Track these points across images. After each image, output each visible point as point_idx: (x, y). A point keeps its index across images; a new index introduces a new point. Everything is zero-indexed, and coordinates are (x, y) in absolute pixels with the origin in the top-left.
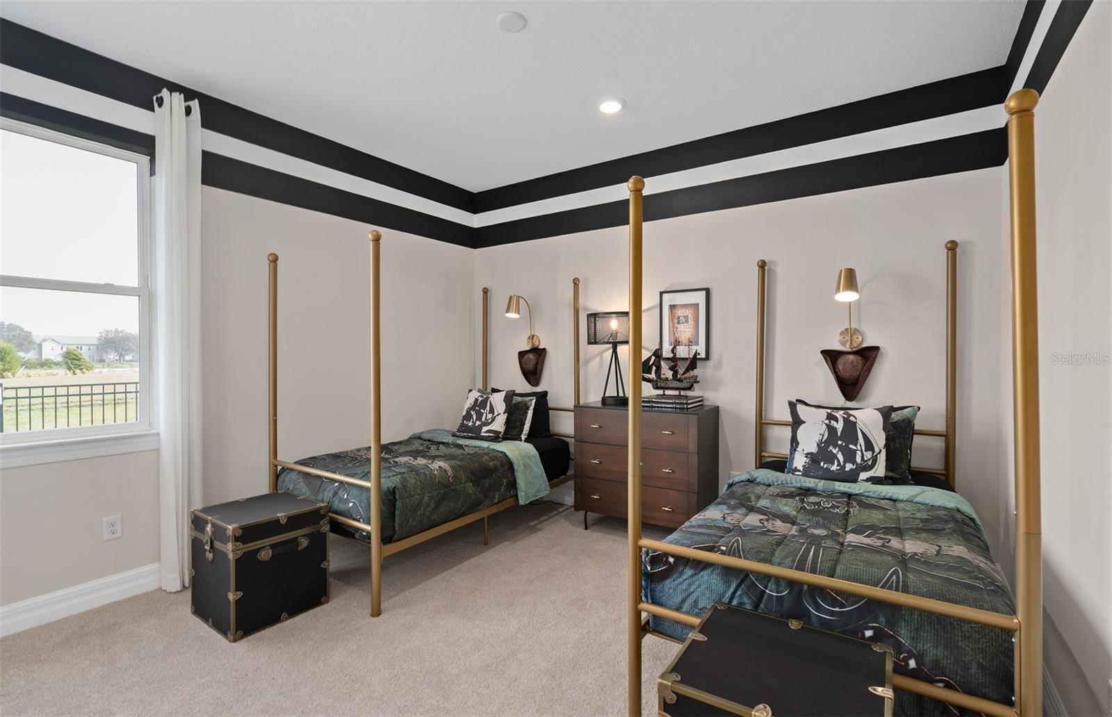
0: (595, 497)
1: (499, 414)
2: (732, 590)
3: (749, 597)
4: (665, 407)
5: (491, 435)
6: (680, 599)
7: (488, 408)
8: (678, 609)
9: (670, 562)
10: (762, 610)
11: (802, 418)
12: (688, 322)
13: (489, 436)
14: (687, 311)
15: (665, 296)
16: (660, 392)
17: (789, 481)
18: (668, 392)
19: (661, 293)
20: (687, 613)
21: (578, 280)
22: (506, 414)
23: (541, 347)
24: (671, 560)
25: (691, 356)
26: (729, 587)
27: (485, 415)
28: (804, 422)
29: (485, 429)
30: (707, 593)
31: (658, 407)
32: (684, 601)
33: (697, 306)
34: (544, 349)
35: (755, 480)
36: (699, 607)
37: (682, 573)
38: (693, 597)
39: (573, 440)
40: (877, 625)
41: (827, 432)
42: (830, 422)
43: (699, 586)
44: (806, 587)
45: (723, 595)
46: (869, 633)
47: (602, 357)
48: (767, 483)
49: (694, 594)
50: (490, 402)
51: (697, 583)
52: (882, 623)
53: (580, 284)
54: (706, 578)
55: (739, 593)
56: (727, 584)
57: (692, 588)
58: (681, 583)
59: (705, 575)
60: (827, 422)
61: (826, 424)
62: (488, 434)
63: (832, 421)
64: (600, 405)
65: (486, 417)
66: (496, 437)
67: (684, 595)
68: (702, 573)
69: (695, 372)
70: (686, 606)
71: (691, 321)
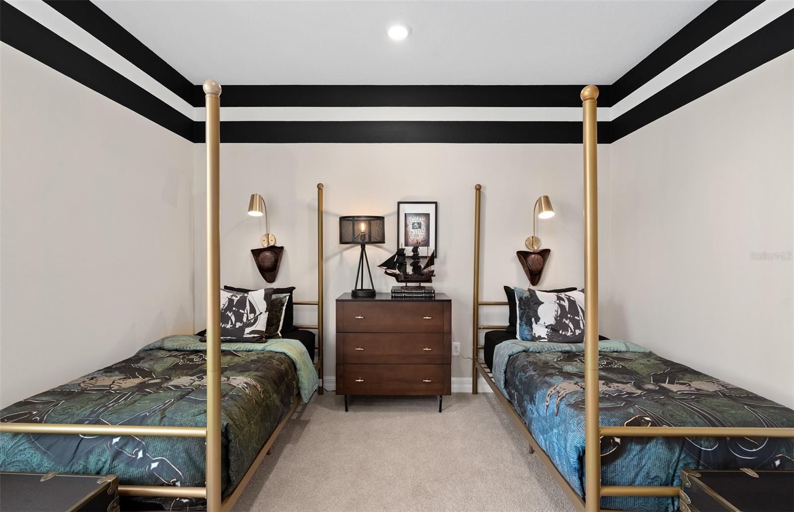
0: (359, 381)
1: (261, 313)
2: (677, 454)
3: (692, 458)
4: (416, 297)
5: (256, 335)
6: (633, 474)
7: (248, 307)
8: (631, 484)
9: (617, 443)
10: (703, 465)
11: (541, 300)
12: (421, 228)
13: (254, 337)
14: (420, 219)
15: (401, 205)
16: (404, 284)
17: (552, 348)
18: (409, 284)
19: (399, 203)
20: (641, 485)
21: (323, 185)
22: (268, 313)
23: (278, 245)
24: (618, 440)
25: (430, 255)
26: (674, 453)
27: (245, 315)
28: (543, 303)
29: (248, 330)
30: (657, 463)
31: (410, 297)
32: (637, 475)
33: (427, 216)
34: (282, 248)
35: (529, 350)
36: (651, 477)
37: (630, 450)
38: (645, 470)
39: (317, 330)
40: (781, 455)
41: (559, 309)
42: (560, 302)
43: (649, 458)
44: (728, 439)
45: (669, 462)
46: (778, 463)
47: (342, 256)
48: (538, 351)
49: (646, 467)
50: (249, 300)
51: (647, 456)
52: (784, 452)
53: (323, 189)
54: (653, 450)
55: (682, 456)
56: (671, 449)
57: (644, 462)
58: (632, 460)
59: (651, 445)
60: (558, 302)
61: (558, 303)
62: (252, 336)
63: (561, 301)
64: (350, 298)
65: (247, 318)
66: (262, 337)
67: (636, 470)
68: (648, 446)
69: (432, 268)
70: (639, 479)
71: (423, 227)
